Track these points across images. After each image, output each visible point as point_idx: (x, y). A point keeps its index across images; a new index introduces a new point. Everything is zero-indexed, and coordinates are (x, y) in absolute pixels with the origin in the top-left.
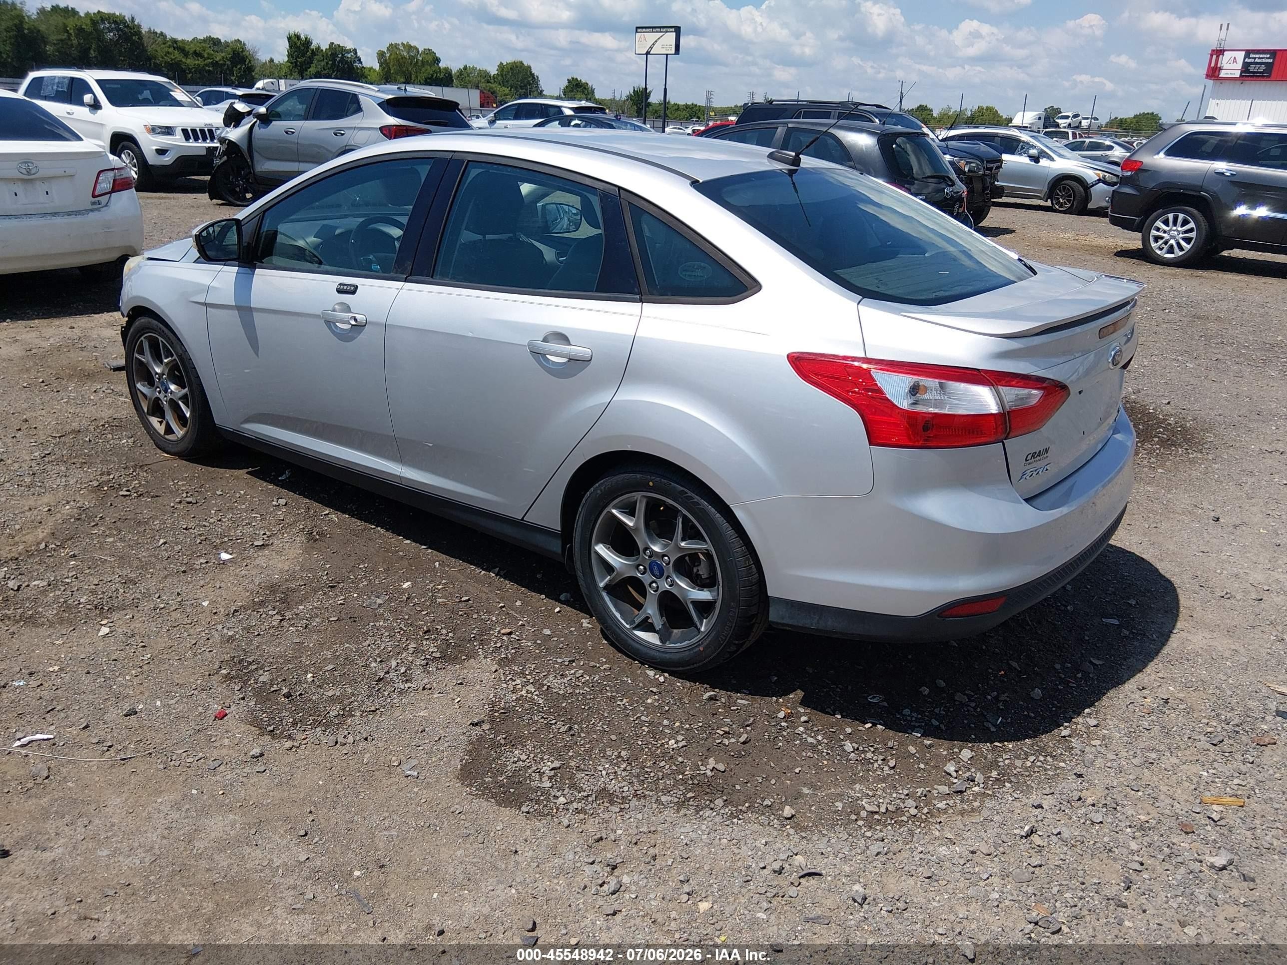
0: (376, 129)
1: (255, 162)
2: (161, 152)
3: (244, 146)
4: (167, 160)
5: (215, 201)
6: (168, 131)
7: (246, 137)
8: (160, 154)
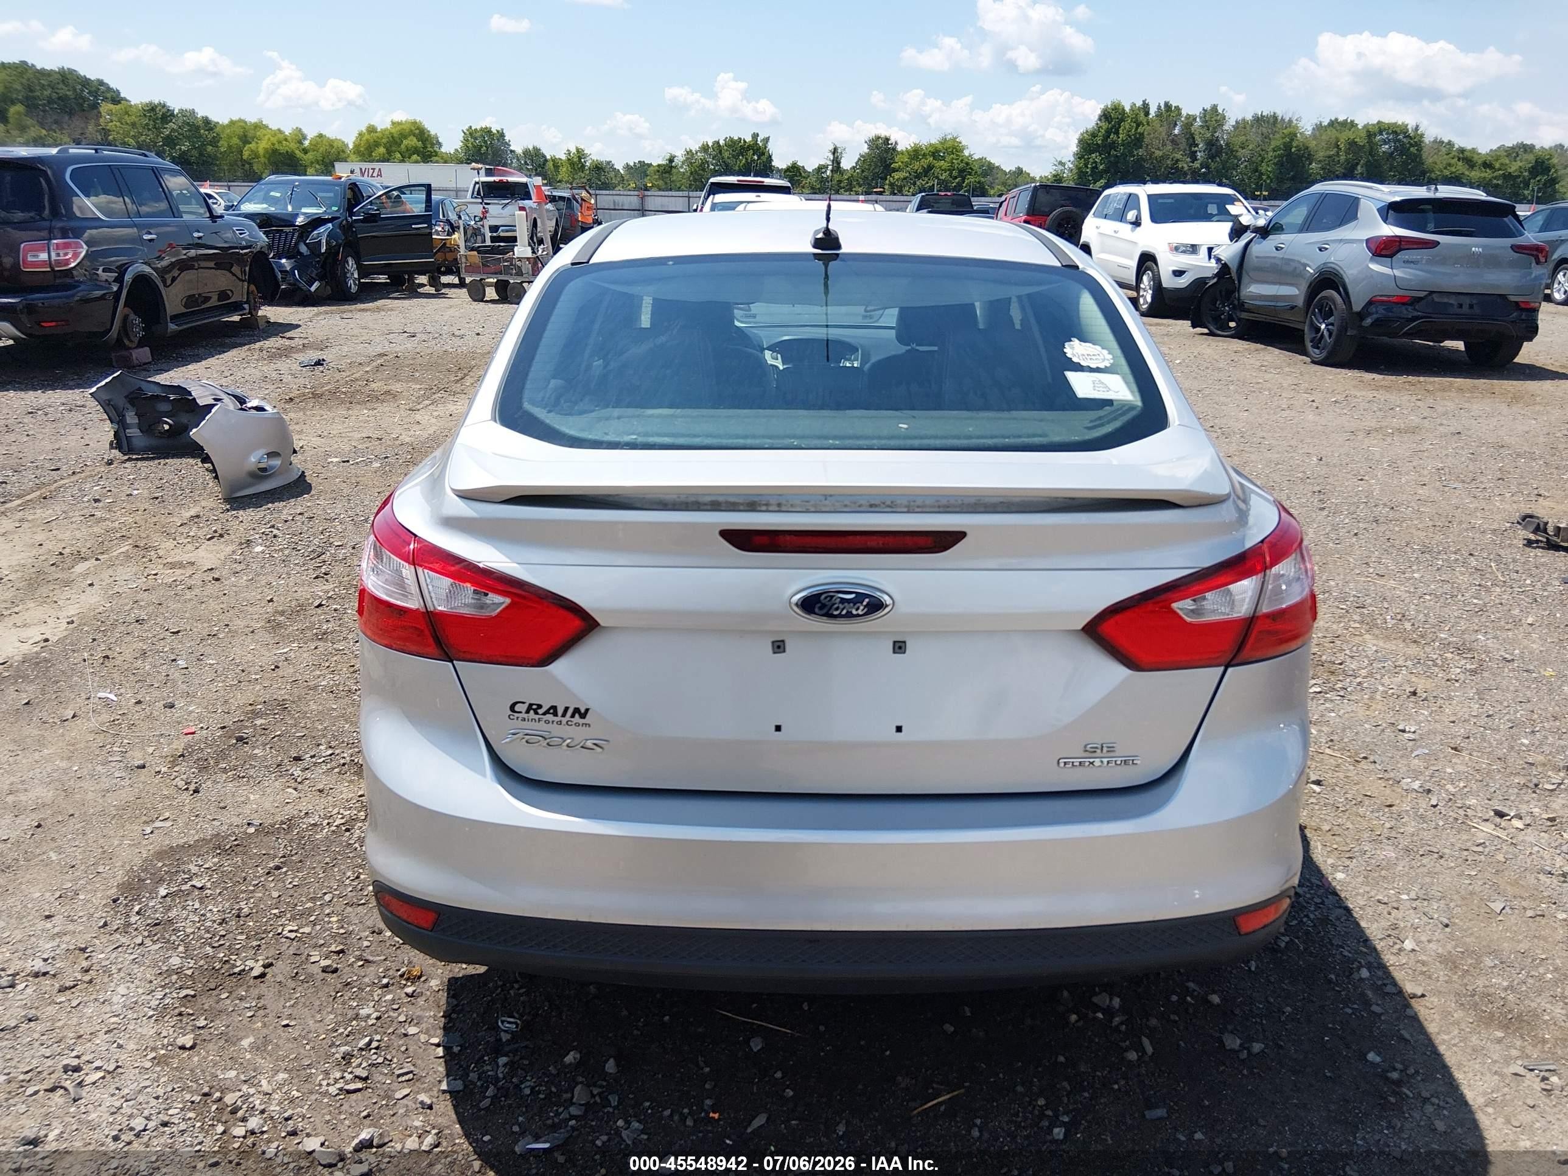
0: (1362, 240)
1: (1242, 287)
2: (1178, 273)
3: (1233, 267)
4: (1183, 282)
5: (1199, 330)
6: (1193, 249)
7: (1240, 254)
8: (1176, 276)
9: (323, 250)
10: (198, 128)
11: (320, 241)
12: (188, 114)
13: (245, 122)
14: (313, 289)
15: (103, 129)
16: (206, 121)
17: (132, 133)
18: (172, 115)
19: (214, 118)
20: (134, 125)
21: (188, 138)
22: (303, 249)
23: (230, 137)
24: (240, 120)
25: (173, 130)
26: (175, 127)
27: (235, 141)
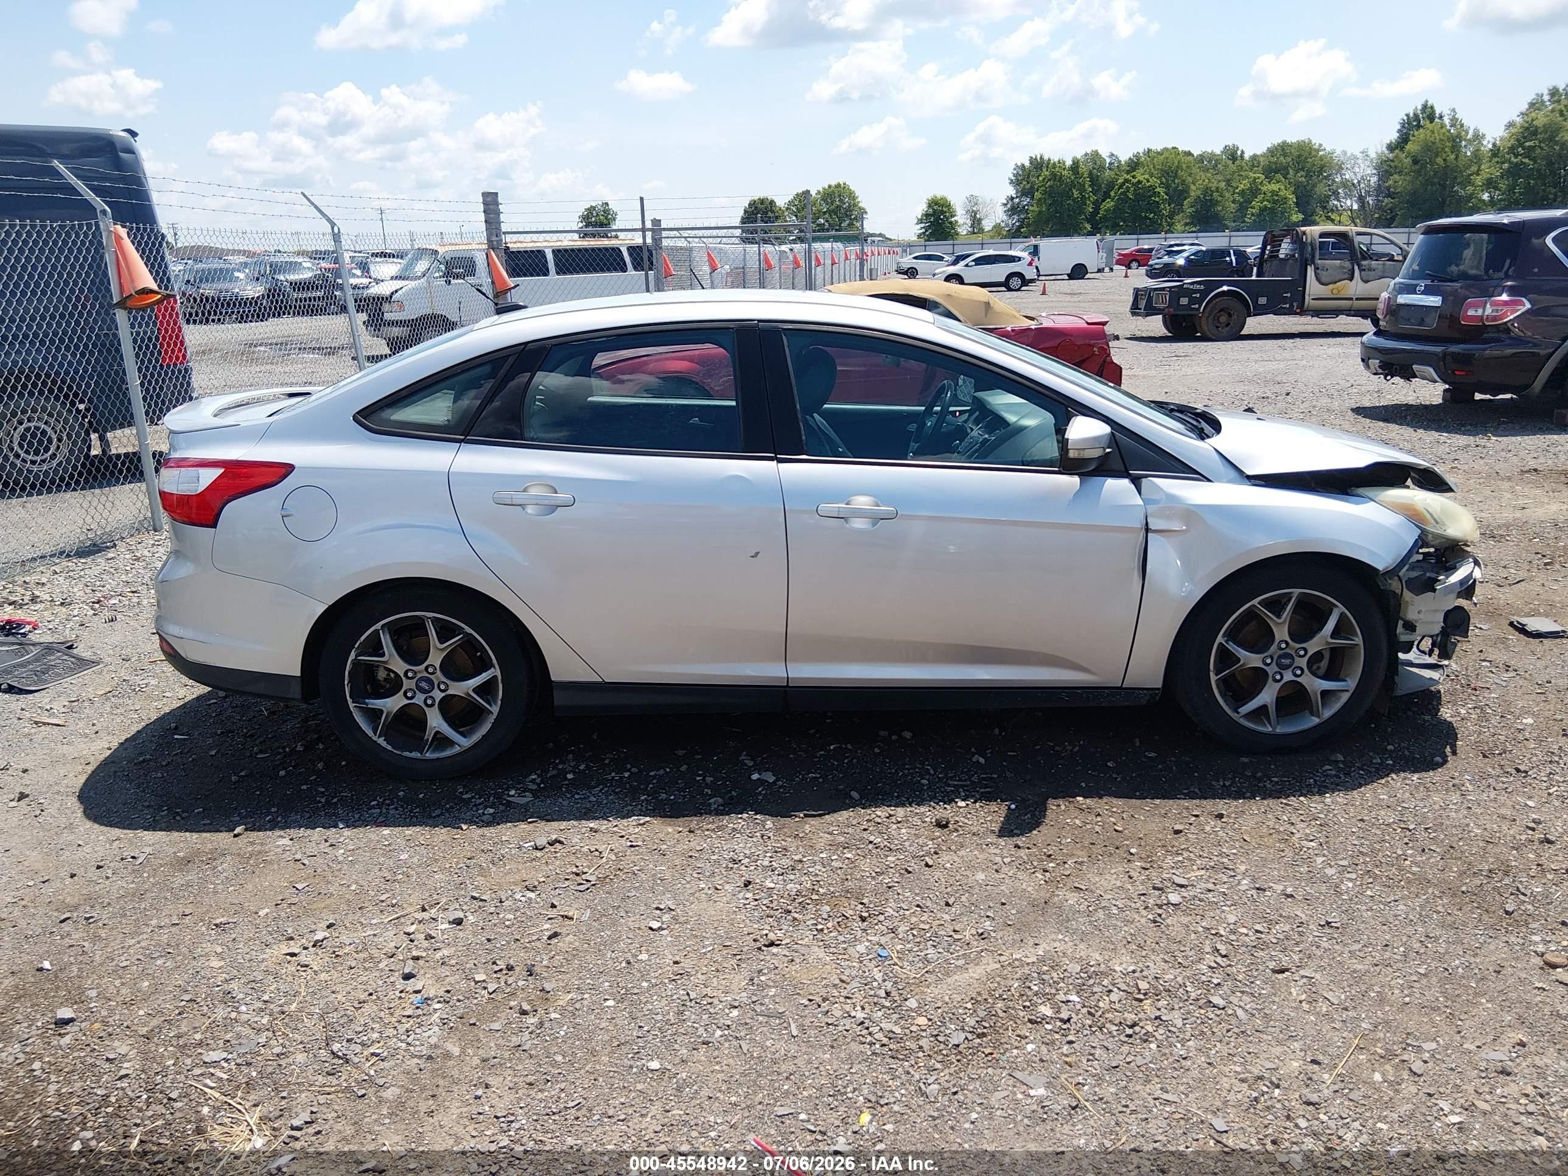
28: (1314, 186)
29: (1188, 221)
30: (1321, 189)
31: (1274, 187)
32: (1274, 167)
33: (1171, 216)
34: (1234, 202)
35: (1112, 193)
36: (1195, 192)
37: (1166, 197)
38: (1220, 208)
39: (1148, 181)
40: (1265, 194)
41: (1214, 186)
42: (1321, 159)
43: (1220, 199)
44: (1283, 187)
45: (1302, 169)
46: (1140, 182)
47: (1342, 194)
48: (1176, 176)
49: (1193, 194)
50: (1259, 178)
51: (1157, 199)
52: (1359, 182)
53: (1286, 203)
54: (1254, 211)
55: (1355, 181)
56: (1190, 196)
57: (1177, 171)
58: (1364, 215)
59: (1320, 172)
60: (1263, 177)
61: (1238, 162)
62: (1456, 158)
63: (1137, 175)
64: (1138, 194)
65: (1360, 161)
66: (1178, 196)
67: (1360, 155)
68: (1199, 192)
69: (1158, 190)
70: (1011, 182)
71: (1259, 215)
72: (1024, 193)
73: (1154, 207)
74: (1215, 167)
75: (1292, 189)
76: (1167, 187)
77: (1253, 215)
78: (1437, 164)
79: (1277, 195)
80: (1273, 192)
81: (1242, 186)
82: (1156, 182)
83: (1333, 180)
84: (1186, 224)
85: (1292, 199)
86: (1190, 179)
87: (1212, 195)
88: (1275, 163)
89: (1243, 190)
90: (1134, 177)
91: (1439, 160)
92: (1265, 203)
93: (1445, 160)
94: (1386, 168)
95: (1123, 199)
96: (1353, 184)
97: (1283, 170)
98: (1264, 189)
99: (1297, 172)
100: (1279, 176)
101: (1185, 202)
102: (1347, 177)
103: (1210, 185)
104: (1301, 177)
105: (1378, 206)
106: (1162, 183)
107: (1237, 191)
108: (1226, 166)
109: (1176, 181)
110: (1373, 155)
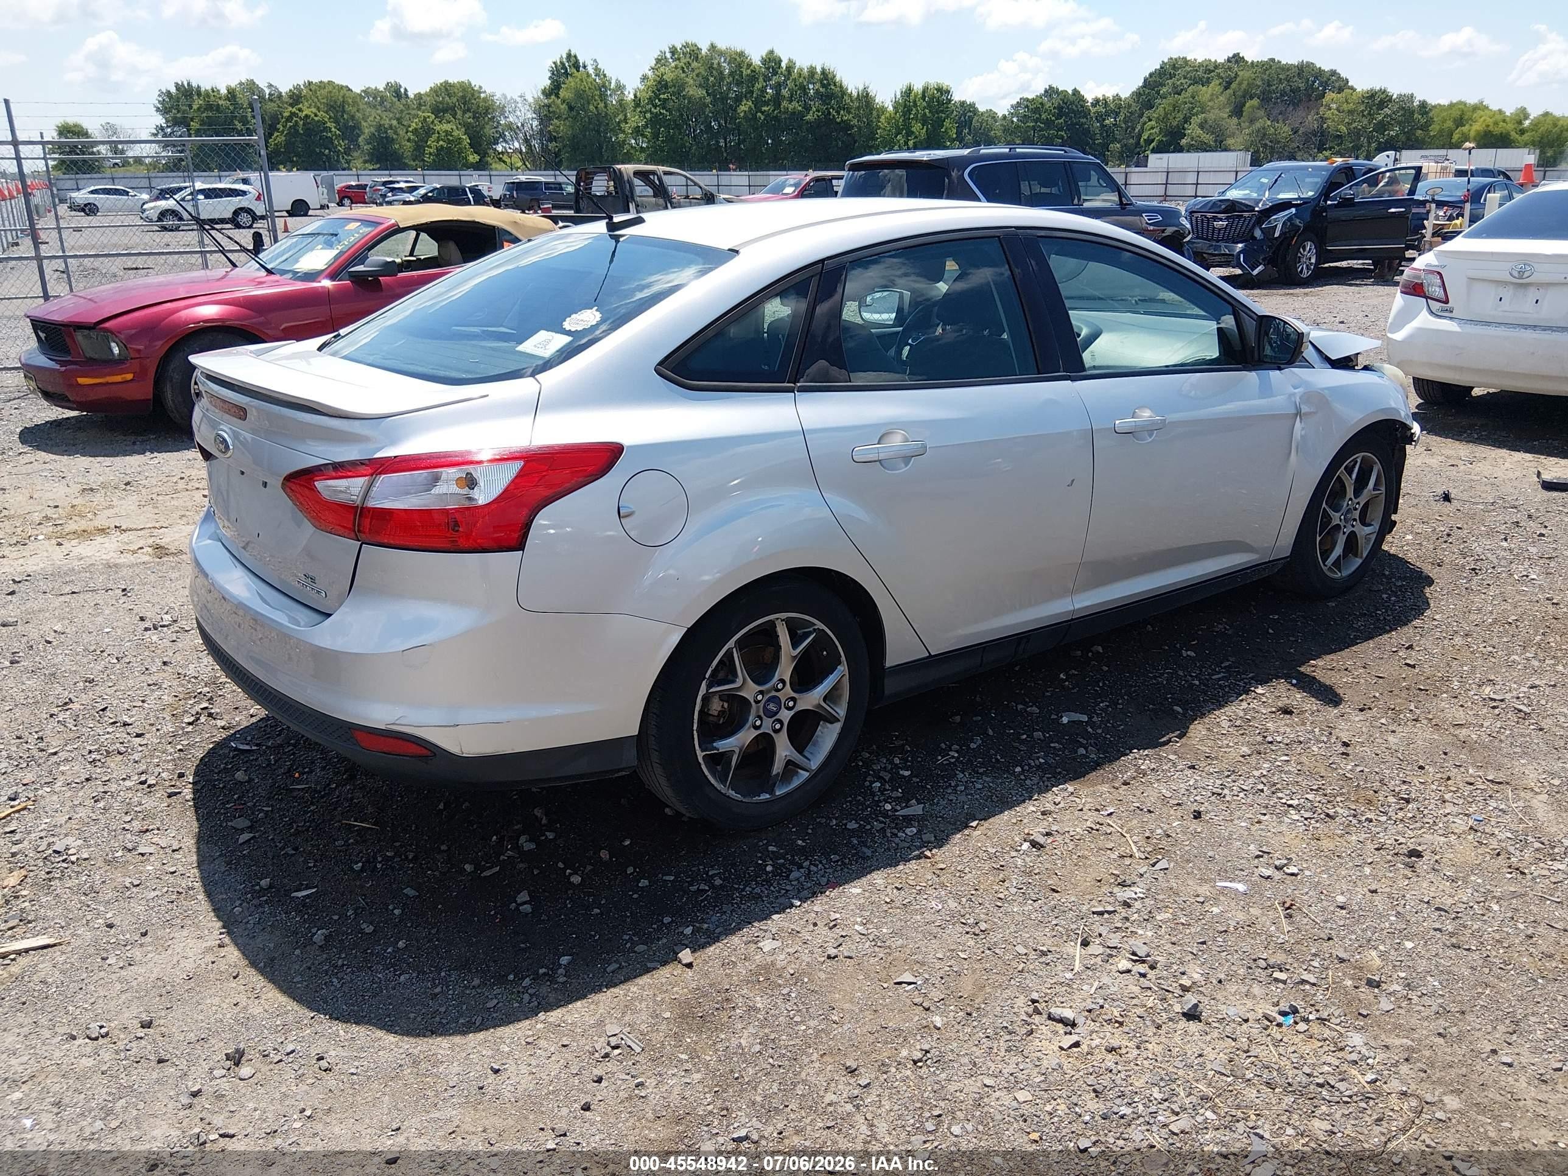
9: (1277, 235)
10: (1412, 113)
11: (1276, 226)
12: (1406, 99)
13: (1465, 104)
14: (1255, 272)
15: (1321, 117)
16: (1423, 105)
17: (1347, 120)
18: (1390, 100)
19: (1432, 101)
20: (1351, 112)
21: (1399, 123)
22: (1258, 233)
23: (1444, 121)
24: (1460, 103)
25: (1387, 116)
26: (1389, 112)
27: (1450, 124)
28: (483, 128)
29: (367, 158)
30: (489, 131)
31: (447, 127)
32: (441, 106)
33: (348, 151)
34: (409, 140)
35: (280, 126)
36: (367, 130)
37: (338, 132)
38: (397, 146)
39: (316, 115)
40: (438, 133)
41: (386, 122)
42: (485, 100)
43: (395, 137)
44: (455, 127)
45: (469, 110)
46: (307, 116)
47: (508, 137)
48: (344, 111)
49: (367, 131)
50: (429, 117)
51: (329, 135)
52: (523, 125)
53: (459, 143)
54: (432, 151)
55: (519, 125)
56: (364, 133)
57: (343, 107)
58: (532, 159)
59: (486, 113)
60: (434, 116)
61: (403, 101)
62: (606, 107)
63: (304, 108)
64: (309, 129)
65: (519, 105)
66: (350, 131)
67: (519, 99)
68: (372, 129)
69: (328, 124)
70: (158, 110)
71: (437, 155)
72: (176, 122)
73: (328, 143)
74: (382, 103)
75: (463, 130)
76: (337, 122)
77: (430, 154)
78: (591, 112)
79: (452, 136)
80: (446, 131)
81: (414, 125)
82: (325, 117)
83: (498, 123)
84: (365, 162)
85: (466, 140)
86: (359, 115)
87: (386, 132)
88: (441, 103)
89: (416, 129)
90: (300, 110)
91: (591, 107)
92: (441, 143)
93: (596, 108)
94: (545, 114)
95: (293, 132)
96: (518, 127)
97: (451, 110)
98: (437, 128)
99: (464, 112)
100: (448, 116)
101: (360, 139)
102: (511, 120)
103: (382, 122)
104: (468, 118)
105: (545, 149)
106: (330, 118)
107: (410, 129)
108: (392, 103)
109: (345, 116)
110: (531, 100)
